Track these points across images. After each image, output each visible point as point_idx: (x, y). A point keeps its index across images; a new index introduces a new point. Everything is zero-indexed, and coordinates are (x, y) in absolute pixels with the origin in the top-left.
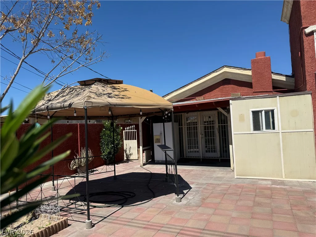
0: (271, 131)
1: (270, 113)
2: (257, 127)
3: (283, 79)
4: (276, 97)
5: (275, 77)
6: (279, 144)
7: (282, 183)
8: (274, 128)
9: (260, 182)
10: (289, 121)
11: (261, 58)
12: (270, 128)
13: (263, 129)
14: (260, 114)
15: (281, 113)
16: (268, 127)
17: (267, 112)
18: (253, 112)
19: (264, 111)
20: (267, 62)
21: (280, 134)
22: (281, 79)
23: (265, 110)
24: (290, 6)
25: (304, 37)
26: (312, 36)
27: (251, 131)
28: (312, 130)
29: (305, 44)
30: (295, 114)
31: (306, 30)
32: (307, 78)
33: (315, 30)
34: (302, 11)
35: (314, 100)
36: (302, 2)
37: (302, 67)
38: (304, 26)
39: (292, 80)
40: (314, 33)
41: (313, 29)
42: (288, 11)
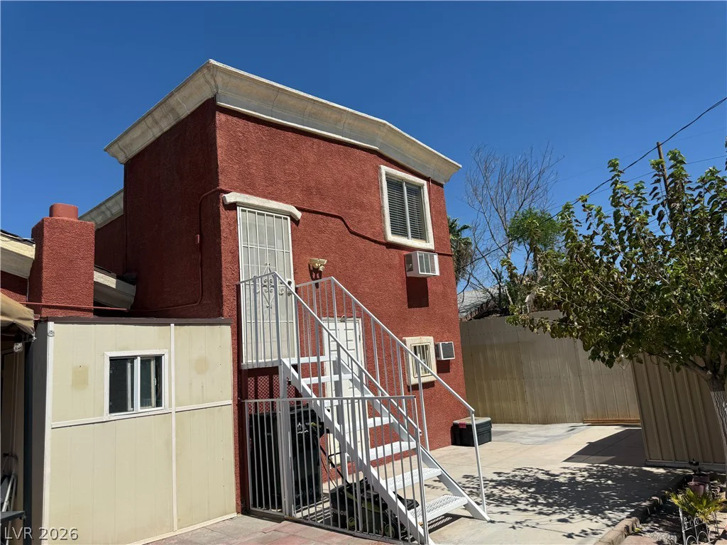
0: (152, 410)
1: (153, 364)
2: (118, 402)
3: (112, 283)
4: (169, 325)
5: (98, 277)
6: (169, 443)
8: (159, 404)
10: (191, 384)
12: (149, 404)
13: (133, 406)
14: (129, 365)
15: (177, 363)
16: (145, 402)
17: (146, 361)
18: (113, 360)
19: (139, 358)
20: (86, 236)
21: (174, 414)
23: (142, 357)
24: (156, 133)
25: (222, 209)
26: (234, 212)
27: (105, 414)
28: (231, 402)
29: (223, 222)
30: (202, 366)
31: (225, 195)
32: (225, 292)
33: (239, 203)
34: (220, 158)
35: (234, 338)
36: (220, 141)
37: (201, 267)
38: (222, 187)
39: (131, 290)
40: (238, 208)
41: (238, 200)
42: (141, 139)
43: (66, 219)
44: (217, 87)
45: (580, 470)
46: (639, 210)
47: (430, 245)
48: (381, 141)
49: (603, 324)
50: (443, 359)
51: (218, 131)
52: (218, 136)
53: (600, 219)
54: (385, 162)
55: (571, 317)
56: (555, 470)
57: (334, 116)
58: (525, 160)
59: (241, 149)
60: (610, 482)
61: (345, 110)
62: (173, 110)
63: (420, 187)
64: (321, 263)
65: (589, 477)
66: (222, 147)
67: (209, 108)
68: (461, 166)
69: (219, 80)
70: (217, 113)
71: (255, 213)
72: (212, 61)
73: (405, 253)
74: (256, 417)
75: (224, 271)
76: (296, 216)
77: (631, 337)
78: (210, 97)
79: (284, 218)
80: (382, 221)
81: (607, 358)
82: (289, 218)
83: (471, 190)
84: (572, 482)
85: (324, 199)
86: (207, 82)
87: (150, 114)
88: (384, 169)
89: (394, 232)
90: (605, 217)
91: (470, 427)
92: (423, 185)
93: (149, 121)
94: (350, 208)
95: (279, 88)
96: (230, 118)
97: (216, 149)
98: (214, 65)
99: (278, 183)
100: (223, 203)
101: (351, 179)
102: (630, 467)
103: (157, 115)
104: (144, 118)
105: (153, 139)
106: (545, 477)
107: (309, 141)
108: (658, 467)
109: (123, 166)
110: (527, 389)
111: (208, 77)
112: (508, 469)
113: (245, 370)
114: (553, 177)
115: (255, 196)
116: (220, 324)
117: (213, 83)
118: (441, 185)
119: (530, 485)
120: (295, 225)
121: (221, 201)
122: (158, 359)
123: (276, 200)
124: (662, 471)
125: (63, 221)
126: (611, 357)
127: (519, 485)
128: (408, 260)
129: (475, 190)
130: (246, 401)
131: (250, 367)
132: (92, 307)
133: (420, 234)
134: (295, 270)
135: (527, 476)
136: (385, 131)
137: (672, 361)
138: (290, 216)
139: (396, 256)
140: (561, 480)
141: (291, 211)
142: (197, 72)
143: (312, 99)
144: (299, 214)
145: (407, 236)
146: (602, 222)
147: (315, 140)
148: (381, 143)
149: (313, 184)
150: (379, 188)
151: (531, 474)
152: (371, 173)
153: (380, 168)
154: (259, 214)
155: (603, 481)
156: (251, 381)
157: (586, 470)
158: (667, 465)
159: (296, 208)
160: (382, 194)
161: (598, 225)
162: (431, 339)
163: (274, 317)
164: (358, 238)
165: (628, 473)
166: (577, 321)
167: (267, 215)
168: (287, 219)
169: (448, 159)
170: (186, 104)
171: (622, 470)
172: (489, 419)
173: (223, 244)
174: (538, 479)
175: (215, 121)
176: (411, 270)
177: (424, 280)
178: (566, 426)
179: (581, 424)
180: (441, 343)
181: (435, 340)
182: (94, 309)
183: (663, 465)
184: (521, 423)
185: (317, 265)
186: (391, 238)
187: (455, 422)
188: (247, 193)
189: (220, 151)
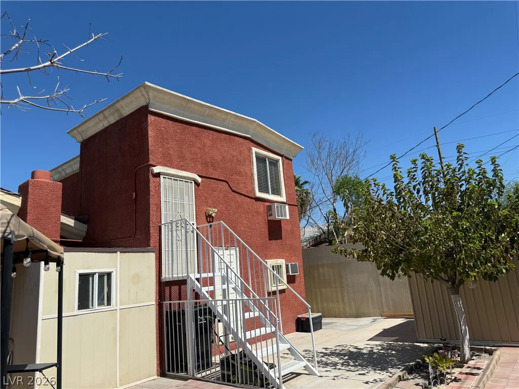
0: (105, 308)
1: (106, 278)
2: (84, 302)
3: (71, 223)
4: (116, 252)
6: (115, 329)
8: (109, 304)
10: (129, 291)
12: (103, 304)
13: (92, 306)
14: (91, 279)
15: (120, 279)
16: (101, 303)
17: (101, 276)
18: (81, 275)
19: (97, 274)
21: (118, 310)
23: (99, 273)
24: (106, 124)
25: (151, 177)
26: (158, 179)
27: (75, 311)
28: (154, 303)
29: (152, 185)
30: (137, 279)
31: (154, 168)
32: (152, 231)
33: (162, 173)
34: (150, 144)
35: (157, 261)
36: (150, 133)
37: (136, 214)
38: (151, 162)
39: (84, 227)
40: (161, 176)
41: (161, 171)
42: (94, 128)
44: (149, 99)
45: (377, 346)
46: (409, 185)
47: (283, 199)
48: (253, 132)
49: (388, 254)
50: (291, 274)
51: (149, 127)
52: (149, 130)
53: (384, 191)
54: (255, 145)
55: (369, 249)
56: (361, 345)
57: (223, 117)
58: (345, 142)
59: (163, 138)
60: (394, 352)
61: (230, 113)
62: (118, 111)
63: (277, 161)
64: (213, 211)
65: (381, 350)
66: (151, 137)
67: (143, 112)
68: (303, 148)
69: (151, 94)
70: (149, 115)
71: (171, 179)
72: (147, 83)
73: (267, 204)
74: (171, 313)
75: (151, 217)
76: (198, 181)
77: (404, 261)
78: (144, 104)
79: (190, 182)
80: (253, 183)
81: (391, 274)
82: (193, 182)
83: (310, 161)
84: (371, 353)
85: (216, 170)
86: (143, 95)
87: (102, 112)
88: (255, 150)
89: (260, 191)
90: (387, 190)
91: (308, 319)
92: (279, 160)
93: (101, 116)
94: (232, 176)
95: (189, 100)
96: (157, 118)
97: (148, 138)
98: (148, 86)
99: (186, 159)
100: (152, 173)
101: (233, 156)
102: (407, 343)
103: (106, 113)
104: (97, 115)
105: (103, 128)
106: (355, 350)
107: (207, 132)
108: (424, 343)
109: (80, 144)
110: (346, 294)
111: (144, 93)
112: (332, 346)
113: (164, 282)
114: (363, 153)
115: (172, 168)
116: (148, 252)
117: (147, 96)
118: (291, 160)
119: (345, 355)
120: (197, 186)
121: (150, 172)
122: (109, 275)
123: (185, 170)
124: (426, 345)
125: (42, 181)
126: (393, 273)
127: (338, 355)
128: (269, 209)
129: (312, 161)
130: (164, 302)
131: (167, 280)
132: (59, 239)
133: (277, 191)
134: (196, 216)
135: (343, 350)
136: (255, 125)
137: (428, 276)
138: (194, 181)
139: (261, 206)
140: (364, 351)
141: (195, 177)
142: (137, 88)
143: (208, 106)
144: (199, 180)
145: (269, 193)
146: (386, 193)
147: (211, 132)
148: (253, 133)
149: (209, 160)
150: (251, 162)
151: (346, 349)
152: (246, 152)
153: (251, 149)
154: (174, 180)
155: (389, 351)
156: (167, 289)
157: (380, 345)
158: (429, 341)
159: (199, 176)
160: (253, 166)
161: (383, 195)
162: (283, 261)
163: (184, 247)
164: (236, 194)
165: (405, 347)
166: (373, 251)
167: (179, 180)
169: (295, 143)
170: (128, 107)
171: (402, 345)
172: (321, 314)
173: (151, 199)
174: (350, 351)
175: (148, 120)
176: (271, 215)
177: (279, 222)
178: (371, 319)
179: (380, 317)
180: (290, 264)
181: (286, 261)
182: (61, 241)
183: (427, 341)
184: (342, 317)
185: (211, 212)
186: (259, 194)
187: (299, 316)
188: (167, 166)
189: (150, 139)
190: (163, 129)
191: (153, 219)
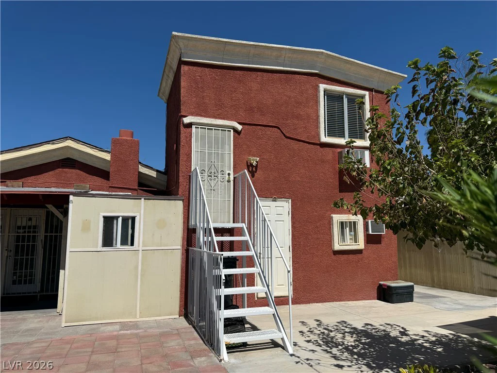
0: (128, 247)
1: (130, 221)
2: (108, 241)
3: (153, 174)
4: (141, 199)
5: (142, 170)
6: (136, 267)
7: (135, 325)
8: (132, 244)
9: (102, 328)
10: (153, 235)
11: (126, 139)
12: (127, 244)
13: (116, 245)
14: (115, 222)
15: (144, 222)
16: (124, 242)
17: (125, 220)
18: (105, 217)
19: (121, 218)
20: (134, 147)
21: (141, 251)
22: (150, 174)
23: (122, 217)
24: (170, 83)
25: (182, 128)
26: (190, 129)
27: (99, 247)
28: (180, 247)
29: (182, 136)
30: (161, 224)
31: (184, 119)
32: (181, 179)
33: (194, 123)
34: (182, 95)
35: (186, 208)
36: (184, 83)
37: (176, 164)
38: (182, 113)
39: (164, 178)
40: (193, 126)
41: (192, 121)
42: (167, 87)
43: (124, 138)
44: (180, 49)
47: (366, 143)
48: (321, 65)
50: (370, 233)
51: (182, 77)
52: (182, 80)
54: (326, 81)
57: (275, 54)
59: (198, 87)
61: (283, 48)
62: (171, 67)
64: (254, 160)
66: (184, 88)
67: (180, 63)
68: (406, 76)
69: (181, 44)
70: (183, 66)
71: (205, 128)
72: (174, 33)
73: (339, 150)
76: (237, 129)
79: (228, 131)
80: (317, 127)
82: (232, 131)
85: (263, 115)
86: (176, 47)
88: (322, 87)
89: (331, 133)
91: (389, 287)
92: (365, 95)
93: (165, 75)
94: (287, 120)
95: (226, 42)
96: (191, 67)
98: (175, 35)
99: (226, 107)
100: (183, 124)
101: (290, 97)
103: (166, 71)
104: (163, 74)
105: (170, 86)
107: (254, 75)
110: (474, 264)
111: (176, 44)
113: (191, 229)
115: (207, 117)
116: (175, 200)
117: (178, 47)
120: (237, 135)
121: (182, 122)
130: (190, 248)
134: (234, 164)
136: (323, 57)
138: (233, 129)
139: (329, 153)
141: (233, 125)
142: (171, 42)
143: (254, 45)
144: (239, 127)
145: (344, 137)
147: (259, 73)
148: (322, 67)
149: (254, 105)
150: (317, 102)
152: (311, 91)
153: (319, 87)
154: (208, 129)
156: (194, 236)
159: (238, 123)
162: (360, 217)
164: (292, 141)
167: (215, 129)
168: (230, 131)
169: (391, 71)
172: (412, 283)
173: (181, 150)
175: (181, 71)
180: (370, 221)
181: (365, 218)
182: (138, 189)
186: (324, 139)
187: (380, 282)
188: (201, 116)
189: (182, 90)
190: (198, 77)
191: (182, 168)
